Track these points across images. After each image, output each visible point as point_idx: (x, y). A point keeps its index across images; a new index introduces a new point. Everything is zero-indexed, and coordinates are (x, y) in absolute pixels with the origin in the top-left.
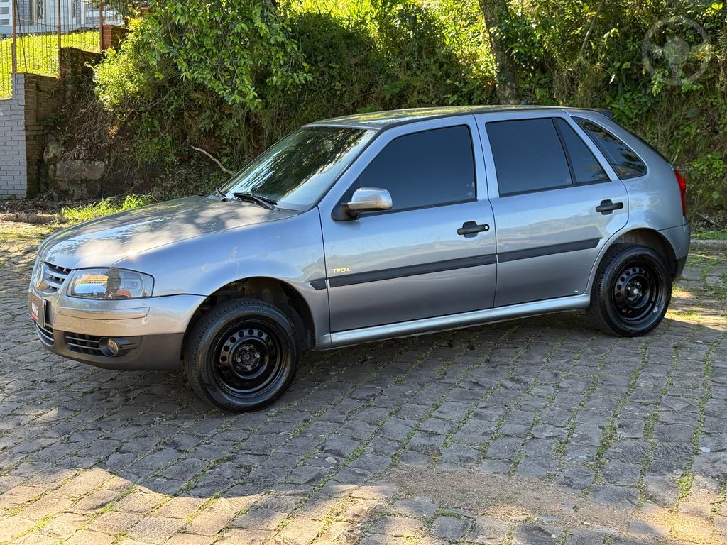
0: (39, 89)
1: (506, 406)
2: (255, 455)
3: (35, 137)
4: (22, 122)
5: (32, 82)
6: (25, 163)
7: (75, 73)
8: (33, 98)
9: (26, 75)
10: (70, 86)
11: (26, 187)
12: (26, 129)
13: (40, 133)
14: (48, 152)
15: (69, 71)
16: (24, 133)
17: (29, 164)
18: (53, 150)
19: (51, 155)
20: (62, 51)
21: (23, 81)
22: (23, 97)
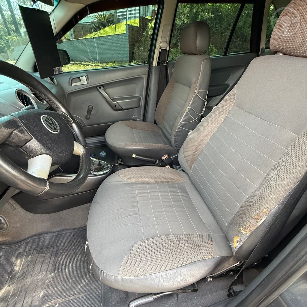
3: (131, 45)
4: (128, 40)
5: (130, 27)
6: (129, 53)
8: (131, 33)
9: (129, 25)
10: (142, 29)
11: (129, 60)
12: (129, 43)
13: (133, 44)
16: (128, 44)
17: (130, 53)
20: (140, 18)
21: (128, 27)
22: (128, 32)
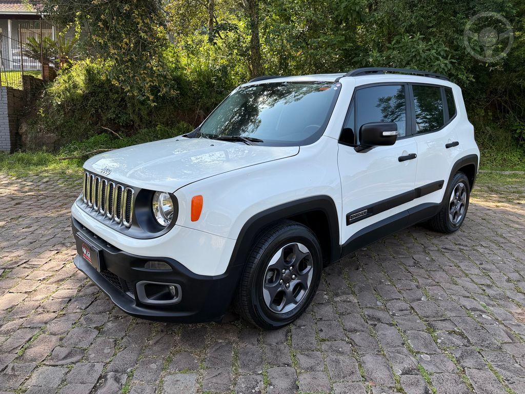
0: (14, 96)
3: (13, 121)
4: (7, 112)
5: (10, 92)
6: (9, 134)
7: (32, 88)
8: (11, 100)
9: (7, 87)
10: (29, 95)
11: (10, 147)
12: (9, 116)
13: (16, 118)
14: (21, 128)
15: (29, 87)
16: (8, 118)
17: (11, 135)
18: (24, 128)
19: (24, 130)
20: (24, 77)
21: (6, 91)
22: (7, 99)
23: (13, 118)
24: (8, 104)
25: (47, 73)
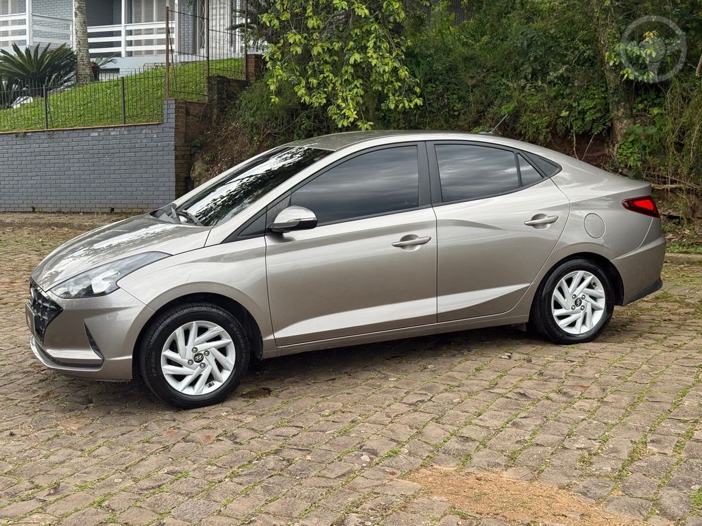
0: (188, 113)
1: (545, 417)
2: (299, 450)
3: (183, 156)
4: (172, 143)
5: (181, 107)
6: (174, 179)
7: (220, 98)
9: (176, 100)
10: (215, 111)
12: (175, 150)
13: (188, 153)
14: (194, 170)
15: (216, 97)
16: (174, 153)
17: (177, 181)
18: (198, 169)
19: (197, 172)
21: (174, 107)
22: (174, 120)
23: (183, 153)
24: (177, 127)
25: (252, 69)
